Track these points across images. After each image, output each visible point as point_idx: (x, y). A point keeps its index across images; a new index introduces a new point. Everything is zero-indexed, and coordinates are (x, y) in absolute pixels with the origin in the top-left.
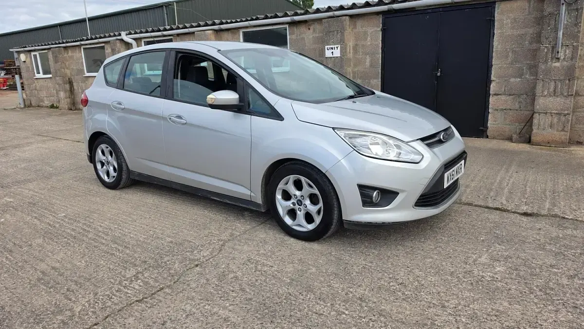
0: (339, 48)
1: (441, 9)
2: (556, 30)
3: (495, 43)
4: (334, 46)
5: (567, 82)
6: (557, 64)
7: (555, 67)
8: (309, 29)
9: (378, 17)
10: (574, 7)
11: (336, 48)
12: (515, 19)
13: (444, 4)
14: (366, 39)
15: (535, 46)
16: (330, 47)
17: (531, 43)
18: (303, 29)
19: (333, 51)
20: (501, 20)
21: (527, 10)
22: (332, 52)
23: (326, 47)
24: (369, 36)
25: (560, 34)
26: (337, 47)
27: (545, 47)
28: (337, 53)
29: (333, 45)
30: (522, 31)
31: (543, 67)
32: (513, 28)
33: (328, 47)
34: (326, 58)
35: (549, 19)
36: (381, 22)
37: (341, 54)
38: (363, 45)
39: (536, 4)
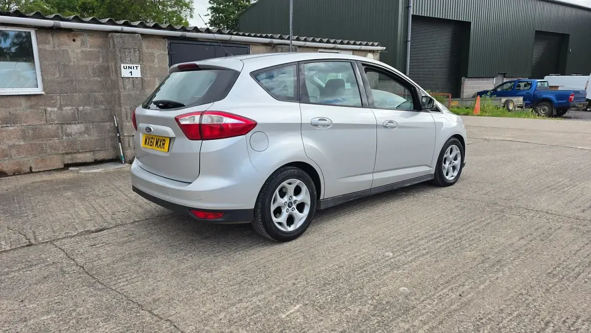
0: (139, 68)
1: (216, 44)
4: (132, 65)
8: (74, 41)
9: (164, 40)
11: (135, 68)
14: (154, 61)
16: (128, 65)
18: (64, 39)
19: (132, 70)
22: (131, 72)
23: (122, 65)
24: (156, 58)
26: (137, 67)
28: (137, 73)
29: (130, 64)
33: (125, 65)
34: (122, 78)
36: (167, 45)
37: (141, 75)
38: (150, 67)
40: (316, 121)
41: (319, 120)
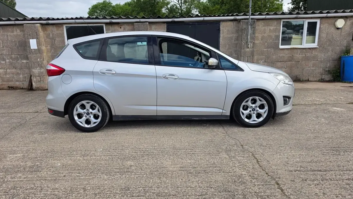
1: (196, 23)
2: (247, 36)
3: (221, 41)
5: (252, 57)
6: (248, 50)
7: (247, 51)
8: (121, 28)
9: (164, 24)
10: (253, 26)
12: (228, 30)
13: (198, 21)
15: (236, 42)
17: (235, 41)
18: (116, 27)
20: (223, 30)
21: (233, 27)
25: (249, 37)
27: (243, 43)
30: (232, 35)
31: (243, 51)
32: (228, 34)
35: (244, 31)
36: (166, 27)
39: (236, 24)
40: (104, 71)
41: (106, 70)
